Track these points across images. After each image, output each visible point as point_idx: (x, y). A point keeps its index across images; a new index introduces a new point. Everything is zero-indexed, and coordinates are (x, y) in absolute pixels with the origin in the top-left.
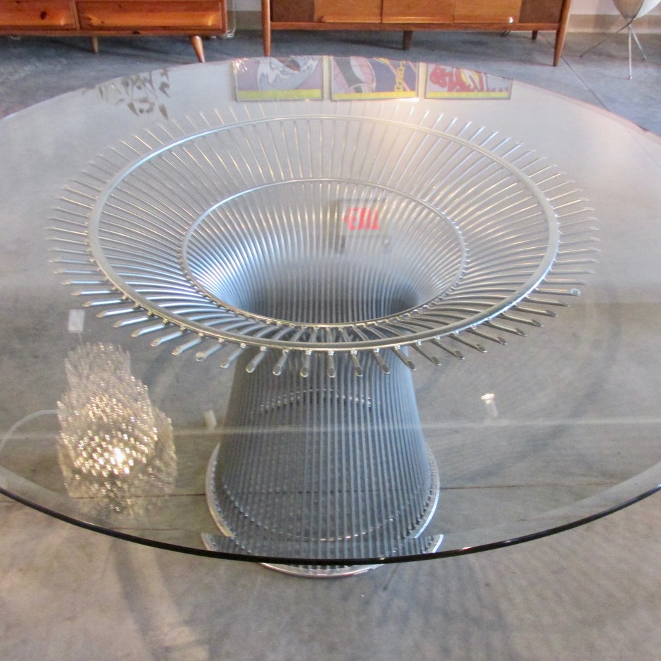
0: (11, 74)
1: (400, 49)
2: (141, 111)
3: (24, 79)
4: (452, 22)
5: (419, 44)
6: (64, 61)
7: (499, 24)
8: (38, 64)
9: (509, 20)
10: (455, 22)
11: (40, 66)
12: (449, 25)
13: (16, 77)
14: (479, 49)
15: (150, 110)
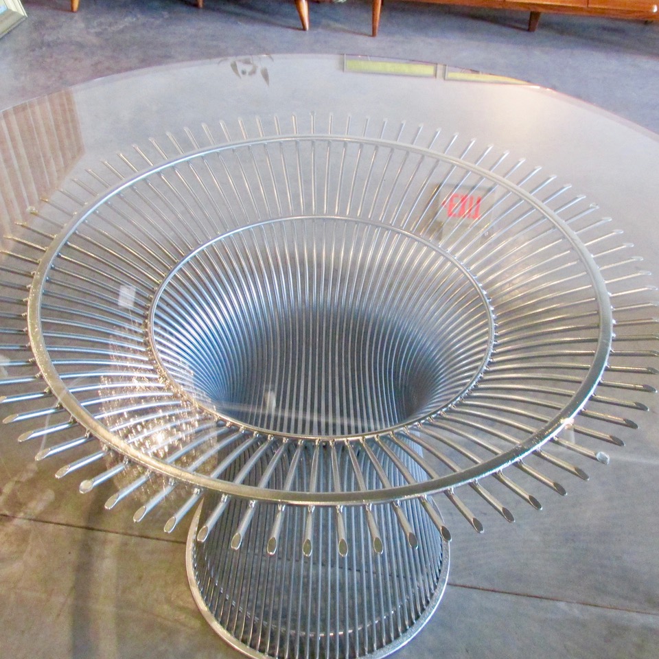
0: (110, 25)
1: (523, 30)
2: (244, 73)
3: (122, 31)
4: (585, 6)
5: (547, 25)
6: (166, 14)
7: (640, 12)
8: (139, 16)
9: (652, 8)
10: (590, 6)
11: (141, 18)
12: (581, 9)
13: (114, 28)
14: (615, 38)
15: (253, 72)
